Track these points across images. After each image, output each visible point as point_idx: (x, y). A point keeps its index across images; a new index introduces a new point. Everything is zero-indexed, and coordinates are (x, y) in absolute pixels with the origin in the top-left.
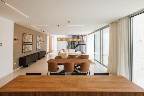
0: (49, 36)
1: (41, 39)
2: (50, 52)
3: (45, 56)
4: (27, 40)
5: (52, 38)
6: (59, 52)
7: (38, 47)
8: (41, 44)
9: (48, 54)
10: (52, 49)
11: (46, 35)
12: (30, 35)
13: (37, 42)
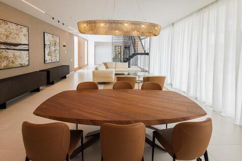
0: (79, 37)
1: (58, 41)
2: (80, 68)
3: (67, 76)
4: (7, 37)
5: (86, 42)
6: (96, 69)
7: (47, 58)
8: (57, 52)
9: (75, 71)
10: (86, 63)
11: (72, 35)
12: (17, 24)
13: (45, 45)
